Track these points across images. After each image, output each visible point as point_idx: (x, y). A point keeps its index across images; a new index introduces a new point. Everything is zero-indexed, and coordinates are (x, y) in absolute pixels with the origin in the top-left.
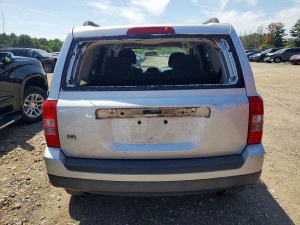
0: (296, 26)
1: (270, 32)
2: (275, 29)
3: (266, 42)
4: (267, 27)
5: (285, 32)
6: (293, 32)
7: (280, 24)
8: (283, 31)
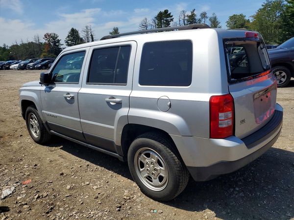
0: (68, 37)
1: (47, 41)
2: (51, 39)
3: (46, 50)
4: (44, 37)
5: (60, 42)
6: (67, 42)
7: (55, 34)
8: (59, 41)
